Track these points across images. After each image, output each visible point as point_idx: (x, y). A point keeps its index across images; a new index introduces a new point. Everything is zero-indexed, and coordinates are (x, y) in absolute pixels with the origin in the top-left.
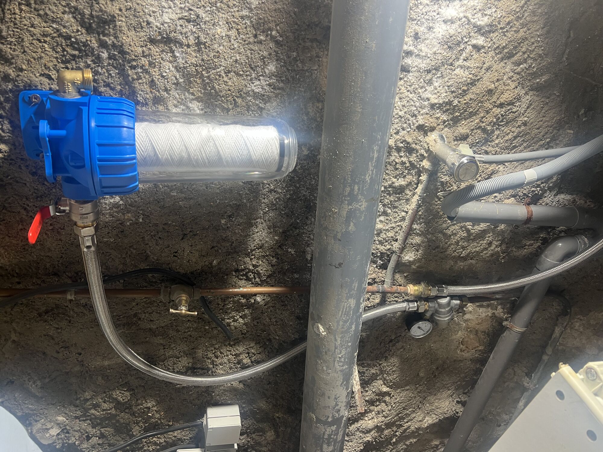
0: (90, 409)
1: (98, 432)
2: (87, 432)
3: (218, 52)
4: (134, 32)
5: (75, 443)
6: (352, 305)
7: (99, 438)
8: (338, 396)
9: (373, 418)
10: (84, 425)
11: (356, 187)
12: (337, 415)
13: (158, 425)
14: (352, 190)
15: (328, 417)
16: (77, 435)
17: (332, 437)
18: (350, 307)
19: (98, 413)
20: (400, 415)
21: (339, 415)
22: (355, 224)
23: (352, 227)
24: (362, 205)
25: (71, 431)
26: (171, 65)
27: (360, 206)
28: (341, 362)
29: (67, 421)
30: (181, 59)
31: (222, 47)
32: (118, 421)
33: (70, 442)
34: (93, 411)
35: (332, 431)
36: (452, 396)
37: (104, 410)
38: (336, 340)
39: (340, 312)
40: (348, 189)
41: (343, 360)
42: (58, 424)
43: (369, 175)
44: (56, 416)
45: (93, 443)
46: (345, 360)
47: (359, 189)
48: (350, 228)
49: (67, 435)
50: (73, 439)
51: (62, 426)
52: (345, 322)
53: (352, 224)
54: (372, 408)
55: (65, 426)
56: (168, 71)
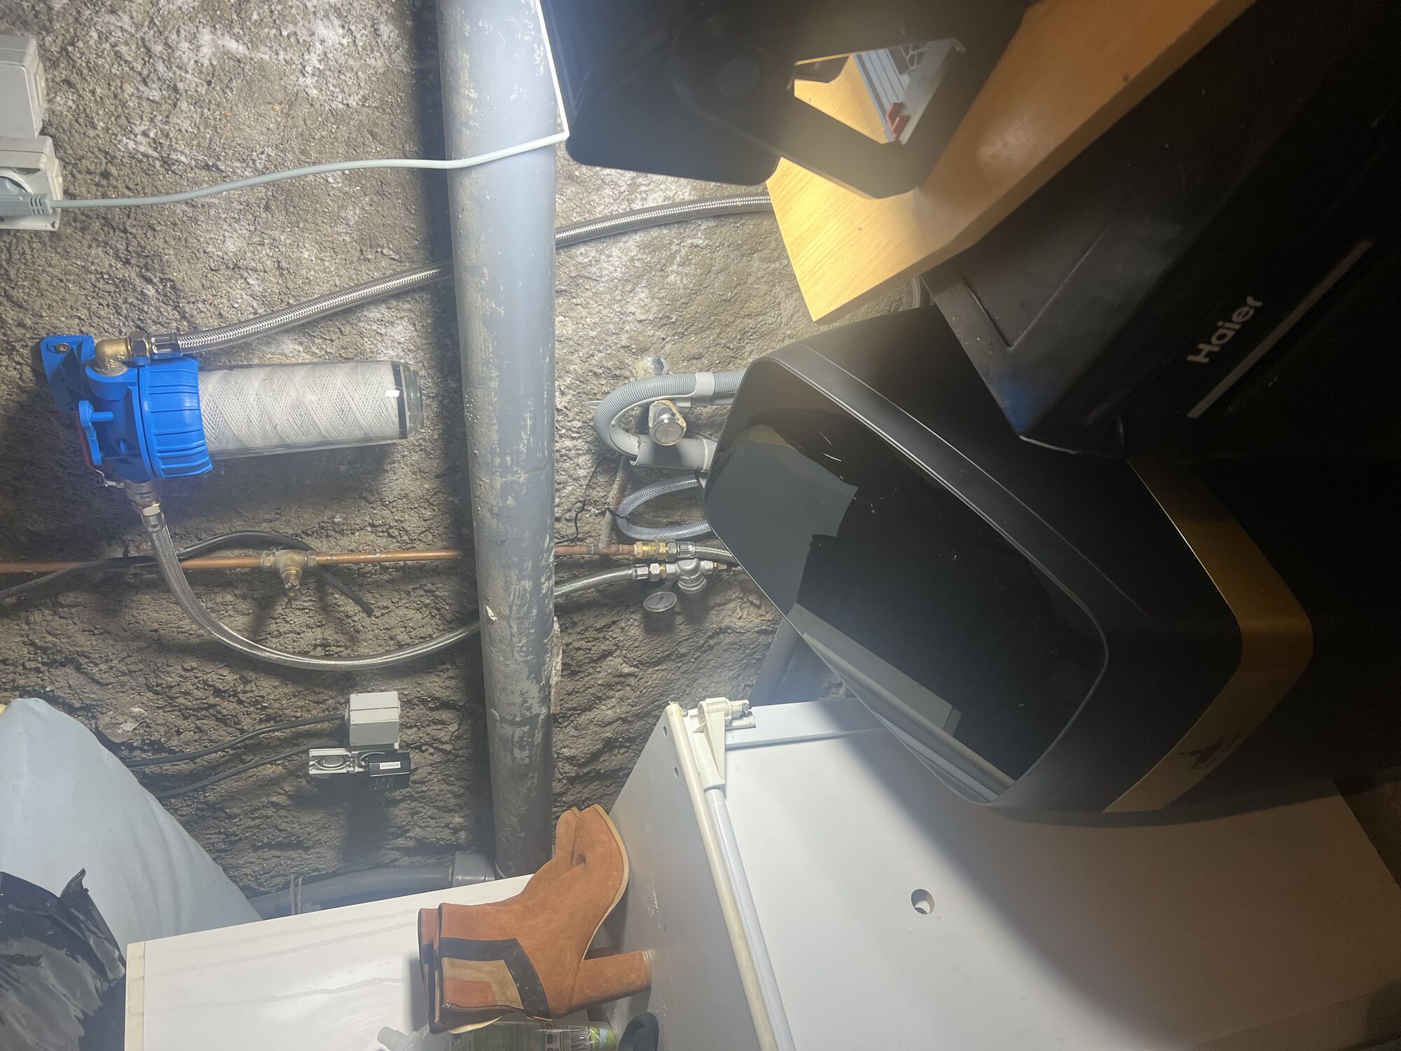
0: (177, 698)
1: (192, 725)
2: (175, 726)
3: (307, 278)
4: (187, 264)
5: (160, 740)
6: (527, 588)
7: (195, 733)
8: (525, 691)
9: (614, 707)
10: (171, 717)
11: (508, 458)
12: (528, 714)
13: (280, 716)
14: (503, 462)
15: (515, 716)
16: (162, 729)
17: (526, 739)
18: (524, 590)
19: (189, 704)
20: (656, 703)
21: (530, 713)
22: (514, 499)
23: (510, 501)
24: (521, 477)
25: (153, 725)
26: (243, 294)
27: (518, 478)
28: (523, 651)
29: (146, 713)
30: (257, 287)
31: (312, 273)
32: (220, 713)
33: (153, 738)
34: (181, 700)
35: (524, 733)
36: (737, 678)
37: (197, 699)
38: (511, 627)
39: (512, 597)
40: (498, 460)
41: (524, 649)
42: (133, 717)
43: (524, 444)
44: (129, 708)
45: (186, 739)
46: (528, 648)
47: (512, 460)
48: (509, 502)
49: (148, 730)
50: (157, 734)
51: (138, 719)
52: (521, 606)
53: (510, 498)
54: (611, 693)
55: (144, 719)
56: (240, 301)
